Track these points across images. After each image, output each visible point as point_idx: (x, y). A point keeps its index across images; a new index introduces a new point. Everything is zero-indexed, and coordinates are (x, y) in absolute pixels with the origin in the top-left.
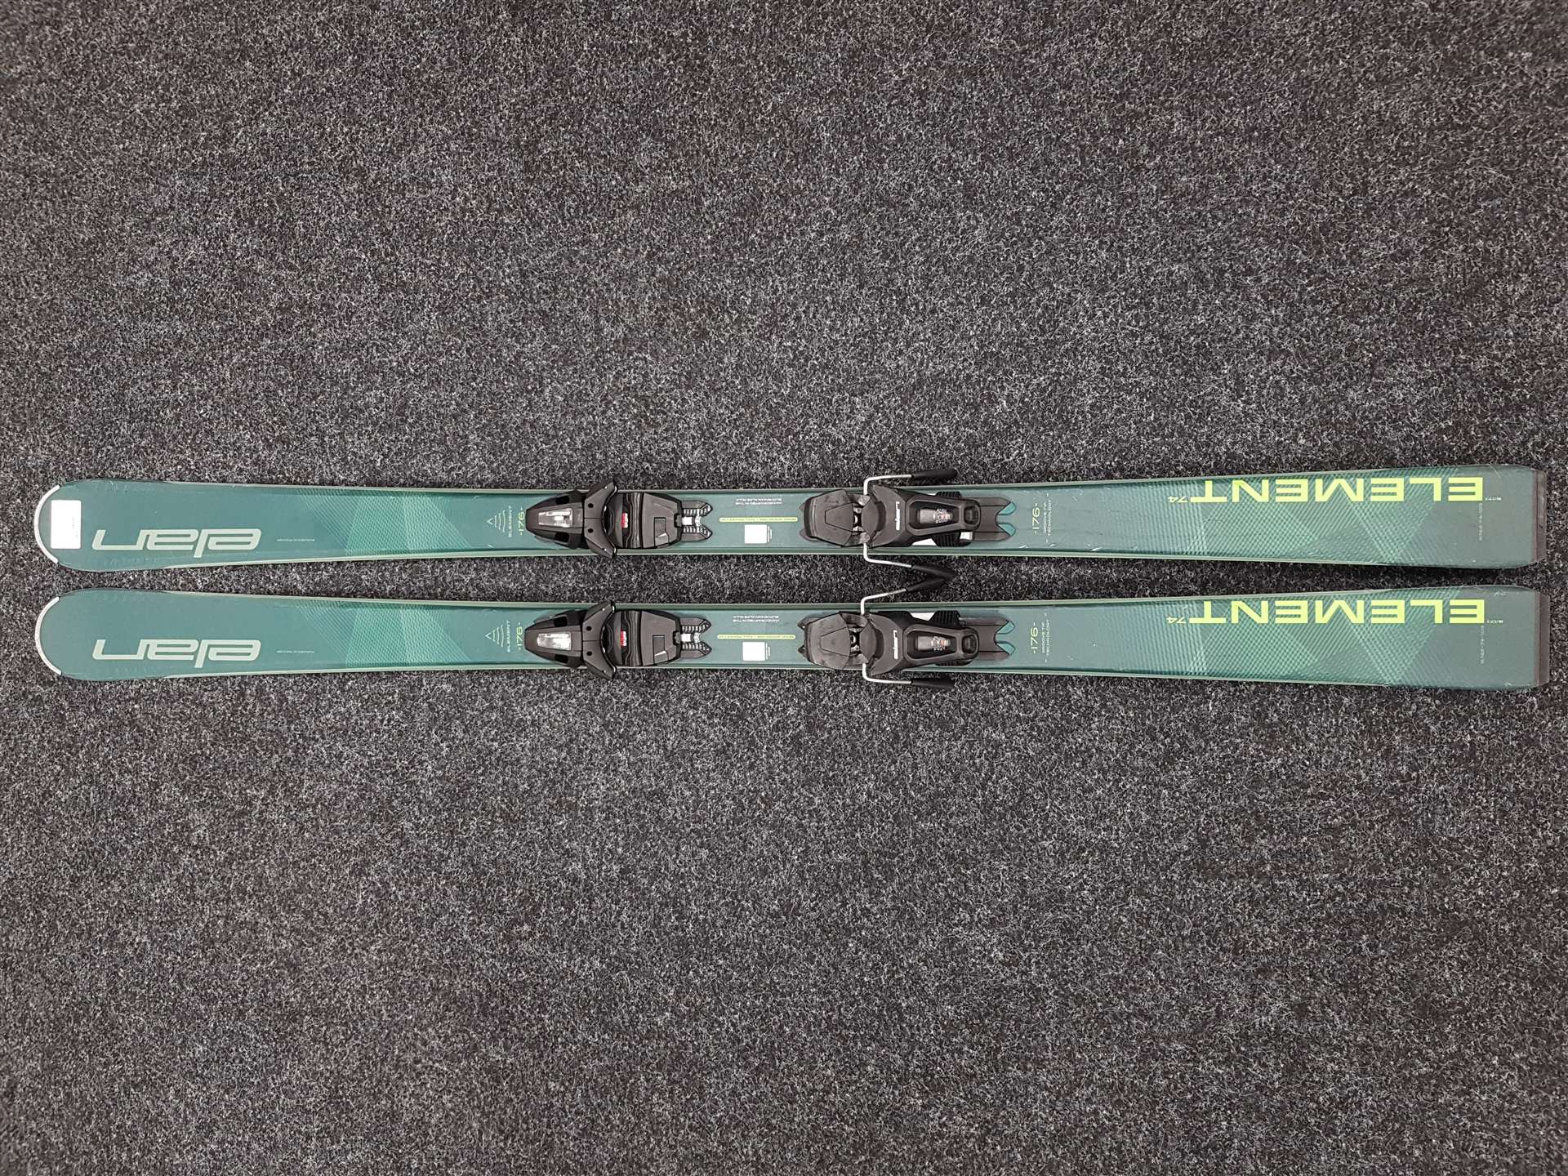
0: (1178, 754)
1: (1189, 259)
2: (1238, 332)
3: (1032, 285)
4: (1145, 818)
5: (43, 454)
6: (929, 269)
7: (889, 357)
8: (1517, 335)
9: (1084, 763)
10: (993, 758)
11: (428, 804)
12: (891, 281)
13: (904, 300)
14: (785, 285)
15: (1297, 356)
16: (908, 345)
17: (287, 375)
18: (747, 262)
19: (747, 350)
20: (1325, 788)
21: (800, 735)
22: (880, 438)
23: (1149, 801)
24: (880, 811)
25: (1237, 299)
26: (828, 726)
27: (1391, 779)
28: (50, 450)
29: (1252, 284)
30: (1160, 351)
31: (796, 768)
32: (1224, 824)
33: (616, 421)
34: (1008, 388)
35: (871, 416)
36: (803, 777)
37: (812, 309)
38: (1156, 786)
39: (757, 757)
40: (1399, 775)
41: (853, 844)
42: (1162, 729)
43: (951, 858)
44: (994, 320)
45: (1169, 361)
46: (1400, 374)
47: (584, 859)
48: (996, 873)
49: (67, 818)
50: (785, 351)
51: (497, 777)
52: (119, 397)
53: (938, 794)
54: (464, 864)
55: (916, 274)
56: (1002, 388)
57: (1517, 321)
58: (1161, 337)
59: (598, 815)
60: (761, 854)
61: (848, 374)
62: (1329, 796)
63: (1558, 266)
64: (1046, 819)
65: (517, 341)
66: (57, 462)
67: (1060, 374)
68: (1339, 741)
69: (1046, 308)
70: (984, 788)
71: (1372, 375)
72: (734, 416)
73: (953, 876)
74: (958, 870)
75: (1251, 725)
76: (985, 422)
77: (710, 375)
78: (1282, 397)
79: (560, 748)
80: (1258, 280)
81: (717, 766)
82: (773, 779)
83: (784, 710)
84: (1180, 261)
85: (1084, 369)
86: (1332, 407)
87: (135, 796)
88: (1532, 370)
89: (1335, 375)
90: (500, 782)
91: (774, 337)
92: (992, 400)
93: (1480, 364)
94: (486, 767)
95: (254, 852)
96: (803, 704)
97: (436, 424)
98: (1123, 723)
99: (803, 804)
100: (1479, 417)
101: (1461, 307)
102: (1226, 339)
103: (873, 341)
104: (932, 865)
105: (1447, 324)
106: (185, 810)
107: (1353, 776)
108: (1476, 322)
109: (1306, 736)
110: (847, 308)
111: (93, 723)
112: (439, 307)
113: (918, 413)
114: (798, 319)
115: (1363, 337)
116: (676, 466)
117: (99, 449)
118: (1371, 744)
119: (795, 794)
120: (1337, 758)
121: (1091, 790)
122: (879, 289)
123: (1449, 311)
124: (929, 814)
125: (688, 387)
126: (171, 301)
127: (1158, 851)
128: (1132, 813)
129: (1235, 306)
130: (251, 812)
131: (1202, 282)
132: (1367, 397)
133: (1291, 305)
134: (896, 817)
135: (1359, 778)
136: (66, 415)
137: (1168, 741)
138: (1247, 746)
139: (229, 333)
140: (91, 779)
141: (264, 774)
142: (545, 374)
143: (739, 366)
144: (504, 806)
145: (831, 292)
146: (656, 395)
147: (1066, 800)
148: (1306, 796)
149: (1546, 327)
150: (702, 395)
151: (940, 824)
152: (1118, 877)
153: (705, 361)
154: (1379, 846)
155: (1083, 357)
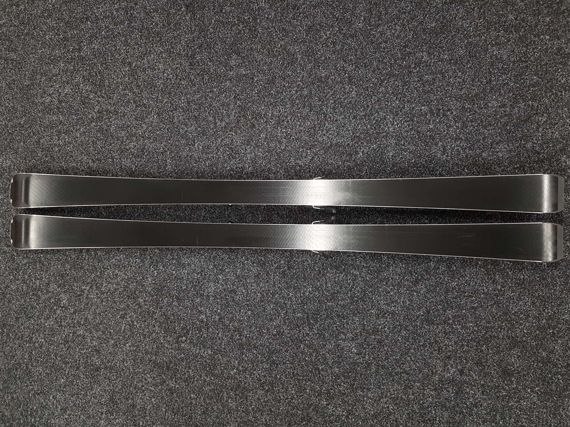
0: (420, 280)
1: (428, 105)
2: (444, 131)
3: (372, 112)
4: (408, 303)
5: (9, 162)
6: (335, 105)
7: (320, 136)
8: (542, 135)
9: (387, 283)
10: (355, 280)
11: (149, 293)
12: (322, 109)
13: (326, 116)
14: (283, 109)
15: (465, 140)
16: (327, 132)
17: (100, 136)
18: (270, 101)
19: (269, 132)
20: (472, 293)
21: (285, 271)
22: (316, 165)
23: (409, 297)
24: (313, 298)
25: (444, 119)
26: (295, 268)
27: (495, 291)
28: (12, 161)
29: (450, 114)
30: (417, 137)
31: (283, 283)
32: (436, 306)
33: (221, 156)
34: (363, 149)
35: (313, 157)
36: (286, 286)
37: (293, 118)
38: (412, 291)
39: (269, 278)
40: (498, 290)
41: (303, 310)
42: (414, 271)
43: (339, 316)
44: (358, 124)
45: (420, 141)
46: (501, 148)
47: (206, 314)
48: (354, 321)
49: (14, 296)
50: (283, 133)
51: (175, 284)
52: (38, 142)
53: (334, 293)
54: (162, 315)
55: (330, 107)
56: (361, 149)
57: (543, 130)
58: (417, 132)
59: (211, 298)
60: (270, 313)
61: (305, 142)
62: (473, 296)
63: (557, 112)
64: (373, 303)
65: (186, 126)
66: (14, 166)
67: (381, 144)
68: (477, 277)
69: (377, 120)
70: (351, 291)
71: (491, 148)
72: (264, 156)
73: (339, 322)
74: (341, 320)
75: (446, 270)
76: (354, 160)
77: (256, 141)
78: (460, 155)
79: (198, 274)
80: (452, 113)
81: (255, 281)
82: (275, 286)
83: (280, 262)
84: (424, 105)
85: (390, 143)
86: (477, 159)
87: (40, 288)
88: (547, 148)
89: (478, 147)
90: (176, 286)
91: (279, 128)
92: (357, 153)
93: (529, 145)
94: (170, 280)
95: (84, 309)
96: (287, 259)
97: (155, 156)
98: (401, 269)
99: (286, 295)
100: (528, 164)
101: (523, 125)
102: (440, 134)
103: (315, 130)
104: (332, 318)
105: (518, 131)
106: (58, 294)
107: (481, 289)
108: (528, 130)
109: (465, 275)
110: (305, 118)
111: (25, 261)
112: (157, 113)
113: (330, 156)
114: (288, 122)
115: (488, 134)
116: (242, 173)
117: (30, 161)
118: (488, 278)
119: (283, 292)
120: (476, 283)
121: (389, 292)
122: (317, 112)
123: (519, 126)
124: (331, 300)
125: (248, 145)
126: (58, 108)
127: (412, 314)
128: (403, 301)
129: (444, 122)
130: (83, 295)
131: (432, 113)
132: (489, 155)
133: (463, 122)
134: (319, 301)
135: (484, 290)
136: (18, 148)
137: (416, 275)
138: (444, 278)
139: (80, 120)
140: (24, 282)
141: (89, 281)
142: (195, 139)
143: (266, 138)
144: (177, 294)
145: (300, 113)
146: (236, 147)
147: (380, 296)
148: (465, 296)
149: (552, 133)
150: (252, 148)
151: (335, 303)
152: (398, 324)
153: (253, 136)
154: (490, 314)
155: (389, 138)
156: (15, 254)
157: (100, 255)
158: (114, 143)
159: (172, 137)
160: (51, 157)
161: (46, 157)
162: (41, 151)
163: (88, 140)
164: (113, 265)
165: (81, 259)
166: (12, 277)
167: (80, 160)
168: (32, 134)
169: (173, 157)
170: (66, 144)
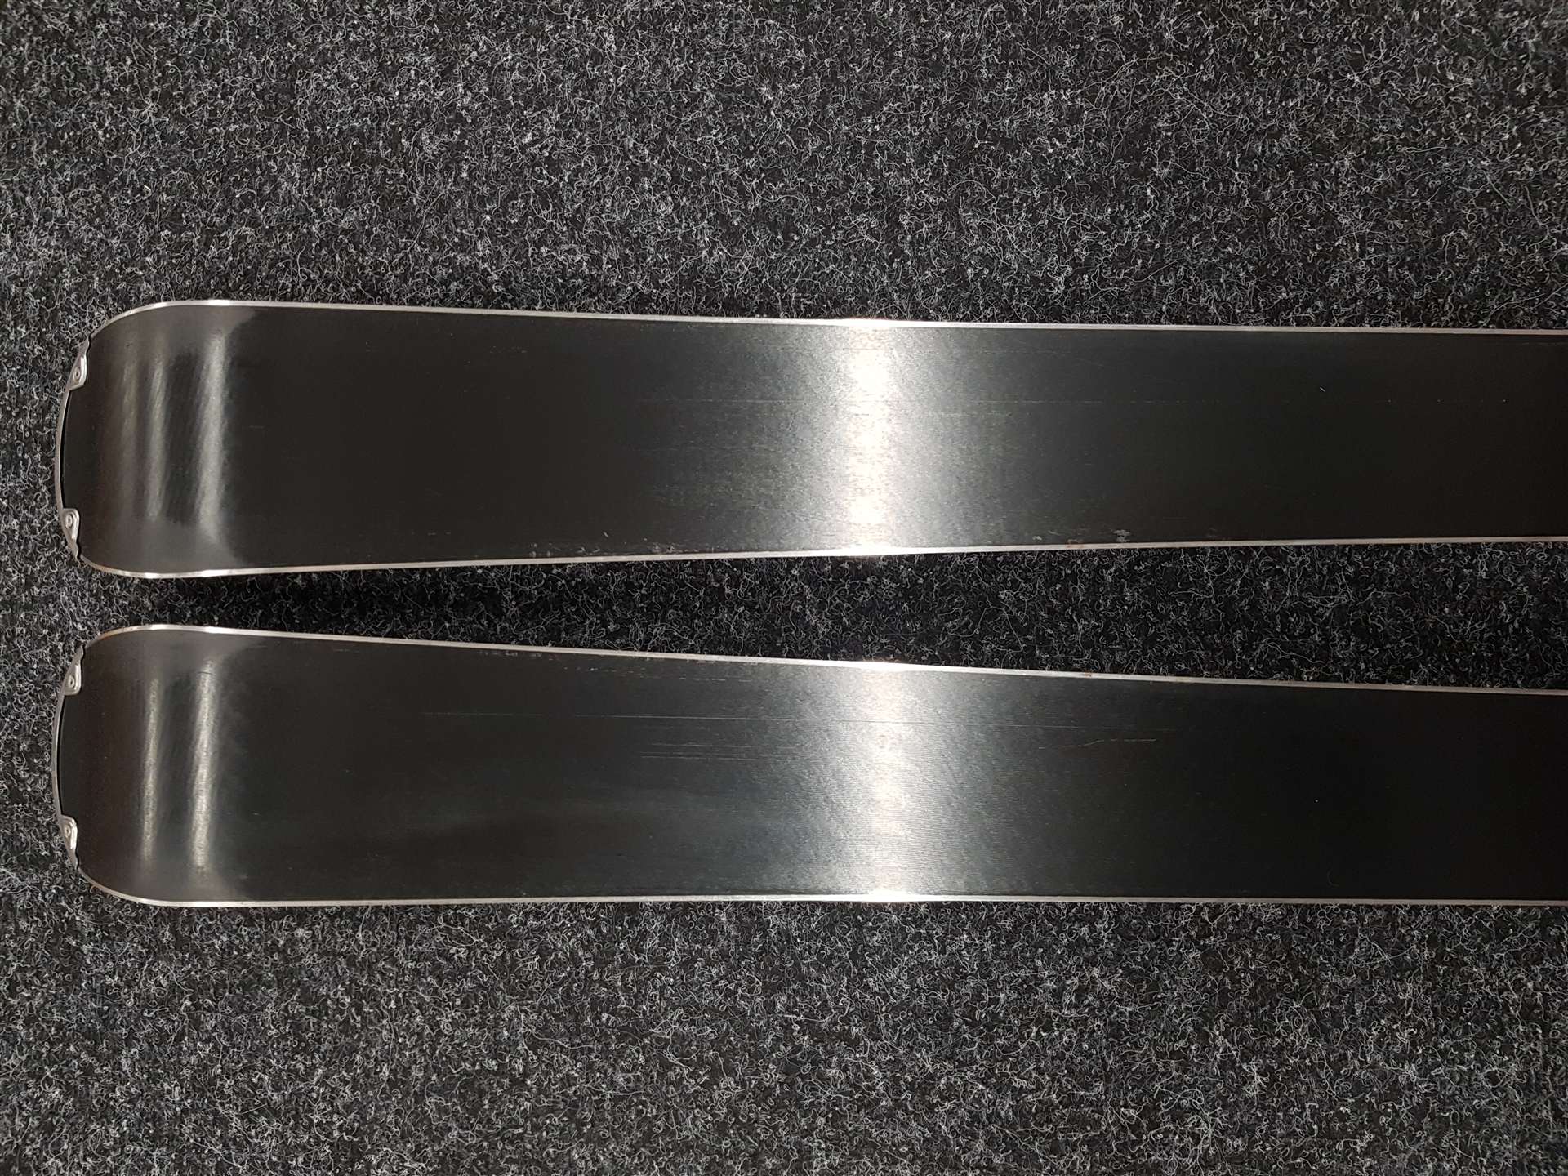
156: (83, 919)
157: (785, 934)
158: (896, 93)
159: (1371, 46)
160: (387, 201)
161: (343, 202)
162: (306, 163)
163: (689, 76)
164: (895, 1009)
165: (628, 964)
166: (56, 1093)
167: (623, 229)
168: (228, 40)
169: (1385, 191)
170: (505, 108)
